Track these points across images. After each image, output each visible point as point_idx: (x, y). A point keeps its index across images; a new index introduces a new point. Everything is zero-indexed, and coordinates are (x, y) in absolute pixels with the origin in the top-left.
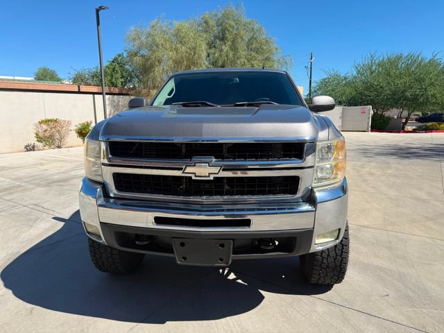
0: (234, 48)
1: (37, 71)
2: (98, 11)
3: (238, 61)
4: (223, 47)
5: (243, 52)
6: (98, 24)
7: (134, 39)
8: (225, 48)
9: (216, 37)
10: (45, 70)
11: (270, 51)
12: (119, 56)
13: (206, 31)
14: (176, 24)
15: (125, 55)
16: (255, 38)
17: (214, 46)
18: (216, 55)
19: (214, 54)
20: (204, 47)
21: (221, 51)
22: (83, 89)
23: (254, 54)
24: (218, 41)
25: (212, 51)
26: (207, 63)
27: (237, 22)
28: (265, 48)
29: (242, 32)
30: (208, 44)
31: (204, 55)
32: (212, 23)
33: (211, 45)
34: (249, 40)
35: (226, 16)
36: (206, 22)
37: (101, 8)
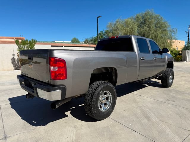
0: (149, 27)
1: (72, 39)
2: (98, 18)
3: (151, 32)
4: (144, 27)
5: (153, 28)
6: (98, 23)
7: (110, 27)
8: (145, 27)
9: (142, 23)
10: (75, 38)
11: (166, 27)
12: (101, 32)
13: (137, 21)
14: (126, 20)
15: (104, 32)
16: (159, 22)
17: (141, 27)
18: (141, 30)
19: (140, 30)
20: (136, 27)
21: (144, 28)
22: (91, 46)
23: (158, 29)
24: (142, 24)
25: (140, 29)
26: (137, 34)
27: (151, 16)
28: (163, 26)
29: (153, 20)
30: (138, 26)
31: (136, 31)
32: (140, 17)
33: (139, 26)
34: (156, 23)
35: (146, 14)
36: (138, 17)
37: (99, 17)
